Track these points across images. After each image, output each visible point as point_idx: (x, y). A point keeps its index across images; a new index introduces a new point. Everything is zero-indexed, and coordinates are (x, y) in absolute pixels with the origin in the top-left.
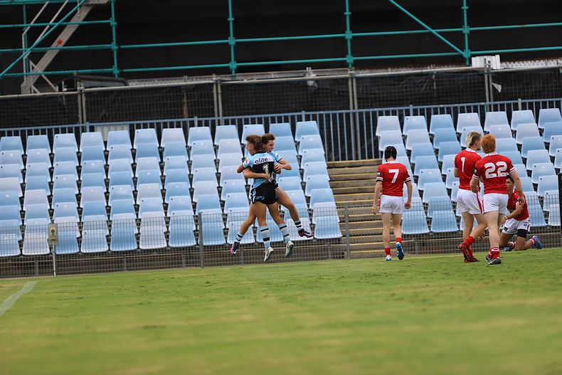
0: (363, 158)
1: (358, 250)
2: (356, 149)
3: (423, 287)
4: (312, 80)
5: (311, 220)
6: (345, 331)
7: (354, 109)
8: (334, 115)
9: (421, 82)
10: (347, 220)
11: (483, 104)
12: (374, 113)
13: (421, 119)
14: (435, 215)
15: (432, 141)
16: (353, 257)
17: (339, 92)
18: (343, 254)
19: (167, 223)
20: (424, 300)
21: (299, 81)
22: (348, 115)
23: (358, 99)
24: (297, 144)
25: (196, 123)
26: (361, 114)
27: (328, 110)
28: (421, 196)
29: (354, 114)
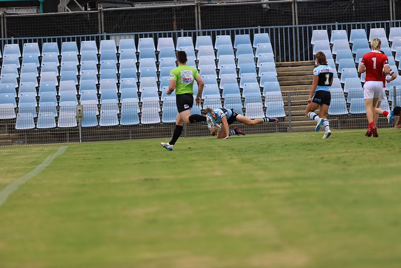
0: (302, 60)
1: (297, 126)
2: (297, 54)
3: (344, 153)
4: (265, 3)
5: (264, 104)
6: (288, 184)
7: (295, 25)
8: (281, 29)
9: (344, 6)
10: (289, 104)
11: (388, 21)
12: (310, 28)
13: (343, 33)
14: (352, 101)
15: (351, 48)
16: (293, 131)
17: (285, 12)
18: (286, 128)
19: (161, 105)
20: (344, 162)
21: (257, 4)
22: (291, 29)
23: (299, 17)
24: (255, 49)
25: (182, 34)
26: (300, 28)
27: (277, 25)
28: (343, 88)
29: (296, 28)
